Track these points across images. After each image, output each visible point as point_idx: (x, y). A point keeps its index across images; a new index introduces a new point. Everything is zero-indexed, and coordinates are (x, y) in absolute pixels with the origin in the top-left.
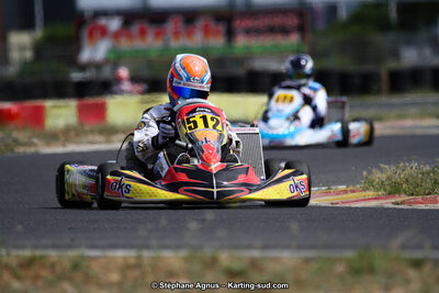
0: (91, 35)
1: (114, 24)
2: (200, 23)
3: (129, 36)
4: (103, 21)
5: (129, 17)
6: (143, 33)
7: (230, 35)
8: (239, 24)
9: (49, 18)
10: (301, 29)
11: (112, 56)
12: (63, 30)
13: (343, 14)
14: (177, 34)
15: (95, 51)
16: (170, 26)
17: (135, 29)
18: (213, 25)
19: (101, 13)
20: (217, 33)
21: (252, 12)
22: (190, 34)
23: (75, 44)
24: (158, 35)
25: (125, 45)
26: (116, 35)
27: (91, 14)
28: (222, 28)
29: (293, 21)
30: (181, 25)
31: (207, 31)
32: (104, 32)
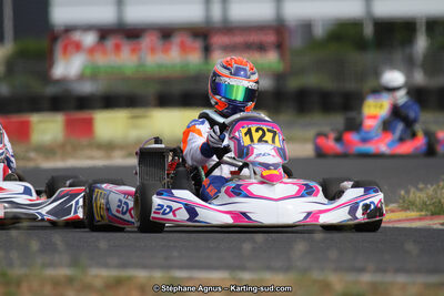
0: (65, 49)
1: (89, 39)
2: (176, 40)
3: (104, 52)
4: (77, 36)
5: (104, 33)
6: (118, 48)
7: (207, 50)
8: (217, 40)
9: (18, 34)
10: (279, 46)
11: (88, 72)
12: (33, 44)
13: (319, 32)
14: (153, 50)
15: (68, 67)
16: (147, 41)
17: (110, 43)
18: (189, 41)
19: (69, 29)
21: (228, 28)
22: (166, 50)
23: (47, 58)
24: (134, 51)
25: (101, 59)
26: (91, 51)
27: (62, 28)
28: (198, 44)
29: (270, 38)
30: (159, 43)
31: (184, 48)
32: (78, 47)
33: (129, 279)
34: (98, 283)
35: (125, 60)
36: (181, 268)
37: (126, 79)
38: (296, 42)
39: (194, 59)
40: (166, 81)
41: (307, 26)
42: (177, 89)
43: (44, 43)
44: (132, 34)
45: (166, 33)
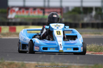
0: (11, 11)
1: (17, 9)
2: (37, 10)
3: (20, 12)
4: (14, 9)
5: (20, 8)
6: (23, 12)
7: (44, 13)
8: (46, 11)
10: (61, 12)
11: (16, 17)
12: (4, 10)
14: (31, 12)
15: (12, 16)
16: (30, 10)
17: (22, 10)
18: (40, 10)
19: (13, 7)
20: (41, 12)
21: (49, 8)
22: (34, 12)
23: (7, 13)
24: (27, 12)
25: (19, 14)
26: (17, 12)
27: (11, 7)
28: (42, 11)
29: (59, 11)
31: (39, 12)
32: (14, 11)
35: (25, 14)
37: (25, 19)
38: (65, 12)
39: (41, 15)
40: (34, 19)
44: (27, 8)
45: (35, 8)
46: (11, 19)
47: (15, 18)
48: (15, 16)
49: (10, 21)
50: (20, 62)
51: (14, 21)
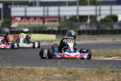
0: (14, 21)
1: (19, 19)
2: (37, 19)
3: (22, 22)
4: (16, 18)
5: (22, 18)
6: (25, 21)
7: (44, 22)
8: (46, 20)
9: (4, 18)
10: (59, 21)
12: (7, 20)
13: (67, 18)
14: (32, 22)
15: (14, 25)
16: (31, 20)
17: (23, 20)
18: (40, 20)
19: (15, 17)
21: (48, 17)
22: (35, 22)
23: (10, 23)
24: (28, 21)
25: (21, 23)
26: (19, 22)
28: (42, 20)
29: (57, 19)
30: (33, 20)
31: (39, 21)
32: (17, 21)
33: (24, 68)
34: (17, 69)
35: (26, 24)
36: (35, 66)
38: (62, 20)
40: (35, 28)
41: (65, 17)
42: (37, 30)
43: (10, 20)
44: (28, 18)
45: (35, 18)
46: (14, 28)
47: (17, 27)
48: (18, 25)
49: (13, 30)
50: (30, 68)
51: (16, 30)
